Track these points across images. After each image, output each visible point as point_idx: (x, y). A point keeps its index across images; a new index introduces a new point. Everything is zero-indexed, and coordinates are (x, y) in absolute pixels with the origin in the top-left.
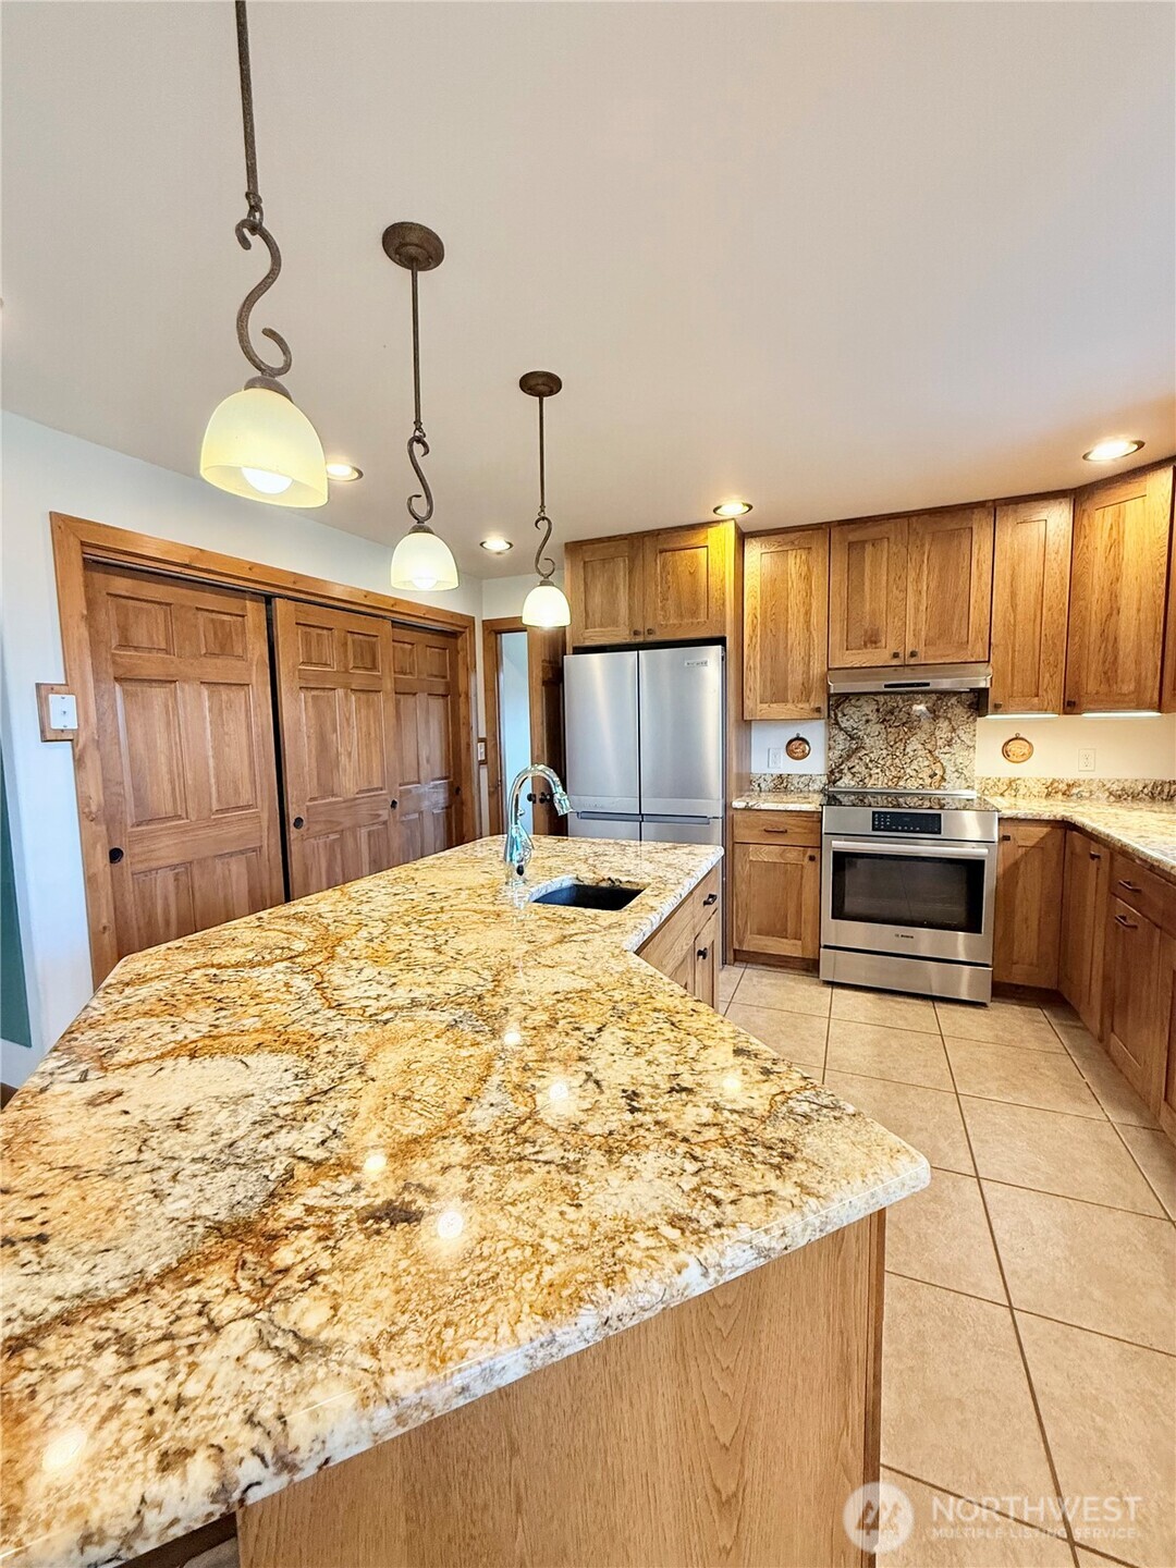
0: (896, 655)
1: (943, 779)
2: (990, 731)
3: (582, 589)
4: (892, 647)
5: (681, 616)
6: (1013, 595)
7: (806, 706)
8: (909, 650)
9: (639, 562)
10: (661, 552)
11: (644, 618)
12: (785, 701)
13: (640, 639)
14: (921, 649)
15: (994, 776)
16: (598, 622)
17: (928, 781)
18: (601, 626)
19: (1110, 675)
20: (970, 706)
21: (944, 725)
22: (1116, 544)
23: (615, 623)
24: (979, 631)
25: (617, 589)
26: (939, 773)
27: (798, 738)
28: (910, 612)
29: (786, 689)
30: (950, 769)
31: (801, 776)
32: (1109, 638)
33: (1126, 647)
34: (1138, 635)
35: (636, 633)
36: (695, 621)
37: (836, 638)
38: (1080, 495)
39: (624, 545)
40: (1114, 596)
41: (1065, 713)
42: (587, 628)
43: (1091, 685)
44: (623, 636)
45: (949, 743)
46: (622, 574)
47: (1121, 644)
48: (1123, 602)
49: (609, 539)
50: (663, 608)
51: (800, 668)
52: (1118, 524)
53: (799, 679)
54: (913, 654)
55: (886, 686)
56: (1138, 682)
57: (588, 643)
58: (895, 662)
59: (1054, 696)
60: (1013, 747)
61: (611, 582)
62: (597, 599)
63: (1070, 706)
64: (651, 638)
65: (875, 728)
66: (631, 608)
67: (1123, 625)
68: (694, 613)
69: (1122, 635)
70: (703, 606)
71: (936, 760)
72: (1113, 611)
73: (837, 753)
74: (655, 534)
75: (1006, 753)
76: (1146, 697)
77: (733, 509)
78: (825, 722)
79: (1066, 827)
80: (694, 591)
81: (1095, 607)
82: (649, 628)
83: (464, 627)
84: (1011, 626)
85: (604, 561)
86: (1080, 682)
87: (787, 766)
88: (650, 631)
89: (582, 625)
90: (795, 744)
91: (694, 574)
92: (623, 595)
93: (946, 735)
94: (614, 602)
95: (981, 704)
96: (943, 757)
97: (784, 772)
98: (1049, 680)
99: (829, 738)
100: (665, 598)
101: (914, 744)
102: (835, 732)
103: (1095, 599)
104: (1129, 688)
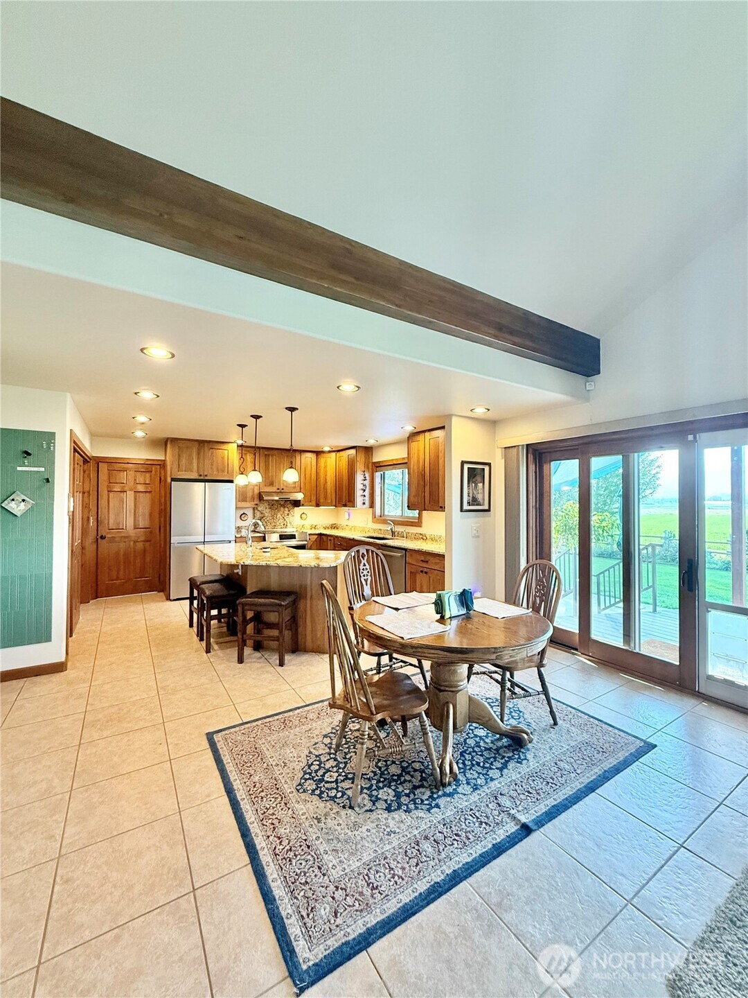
0: (278, 489)
1: (285, 525)
2: (298, 511)
3: (177, 455)
4: (277, 487)
6: (305, 475)
7: (253, 503)
8: (282, 488)
9: (202, 453)
10: (211, 448)
11: (204, 470)
12: (246, 501)
13: (202, 478)
14: (284, 488)
15: (299, 524)
16: (184, 469)
18: (185, 471)
19: (326, 498)
20: (292, 505)
21: (287, 509)
22: (325, 467)
23: (192, 472)
24: (298, 484)
25: (193, 459)
27: (244, 514)
28: (282, 477)
29: (246, 497)
30: (288, 522)
32: (325, 488)
33: (329, 491)
34: (331, 489)
35: (200, 475)
36: (223, 474)
38: (318, 453)
39: (196, 443)
41: (317, 507)
42: (179, 471)
43: (322, 500)
44: (194, 476)
45: (288, 515)
46: (195, 454)
49: (189, 440)
50: (211, 468)
51: (251, 491)
52: (326, 462)
53: (251, 494)
55: (281, 498)
56: (331, 500)
57: (179, 477)
58: (278, 491)
59: (314, 503)
60: (303, 516)
61: (190, 456)
62: (184, 461)
63: (318, 505)
64: (206, 478)
65: (268, 510)
66: (198, 467)
67: (328, 486)
68: (223, 471)
69: (328, 488)
71: (285, 520)
72: (326, 482)
73: (257, 518)
74: (208, 442)
75: (301, 517)
76: (334, 503)
77: (240, 442)
78: (254, 508)
79: (320, 535)
80: (223, 464)
81: (322, 481)
82: (205, 474)
83: (90, 459)
84: (305, 484)
85: (187, 448)
86: (319, 499)
87: (240, 523)
88: (206, 476)
89: (177, 470)
90: (243, 516)
91: (223, 458)
92: (195, 461)
93: (287, 512)
94: (191, 463)
95: (297, 504)
96: (287, 519)
97: (240, 525)
98: (314, 498)
99: (254, 513)
100: (212, 465)
101: (279, 515)
102: (256, 511)
103: (322, 479)
104: (329, 501)
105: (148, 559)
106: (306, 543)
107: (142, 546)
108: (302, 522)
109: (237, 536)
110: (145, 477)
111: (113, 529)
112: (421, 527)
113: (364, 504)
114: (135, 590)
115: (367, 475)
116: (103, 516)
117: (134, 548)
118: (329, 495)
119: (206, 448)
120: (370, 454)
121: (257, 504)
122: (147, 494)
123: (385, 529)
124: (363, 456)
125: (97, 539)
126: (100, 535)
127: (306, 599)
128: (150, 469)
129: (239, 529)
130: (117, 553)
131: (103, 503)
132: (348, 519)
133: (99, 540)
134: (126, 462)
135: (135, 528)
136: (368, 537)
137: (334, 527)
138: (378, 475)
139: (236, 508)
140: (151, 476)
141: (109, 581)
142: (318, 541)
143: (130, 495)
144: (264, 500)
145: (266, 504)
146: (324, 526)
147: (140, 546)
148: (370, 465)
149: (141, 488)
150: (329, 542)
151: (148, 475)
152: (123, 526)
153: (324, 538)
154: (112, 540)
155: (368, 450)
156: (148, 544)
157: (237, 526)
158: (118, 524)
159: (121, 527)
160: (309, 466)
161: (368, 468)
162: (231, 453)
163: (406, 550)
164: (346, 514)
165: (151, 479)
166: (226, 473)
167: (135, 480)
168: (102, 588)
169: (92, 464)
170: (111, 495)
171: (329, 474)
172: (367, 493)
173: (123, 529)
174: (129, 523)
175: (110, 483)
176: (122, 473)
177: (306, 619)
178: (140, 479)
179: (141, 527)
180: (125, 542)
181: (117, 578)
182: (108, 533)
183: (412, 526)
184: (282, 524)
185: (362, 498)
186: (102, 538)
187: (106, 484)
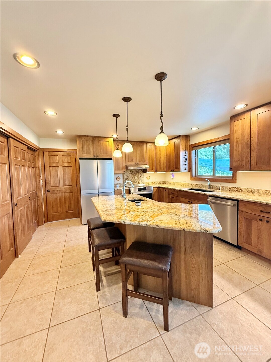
0: (135, 163)
1: (140, 183)
2: (145, 175)
3: (82, 145)
4: (135, 162)
5: (104, 154)
7: (123, 171)
8: (137, 162)
9: (95, 144)
10: (99, 141)
11: (96, 153)
12: (119, 170)
13: (95, 157)
14: (139, 162)
15: (146, 182)
16: (86, 153)
17: (138, 183)
18: (86, 154)
19: (160, 167)
20: (143, 171)
21: (140, 174)
23: (90, 154)
24: (145, 160)
25: (90, 147)
26: (139, 182)
28: (137, 156)
29: (119, 168)
30: (141, 181)
31: (119, 184)
33: (162, 164)
34: (163, 162)
35: (95, 156)
36: (107, 155)
37: (127, 160)
39: (91, 138)
40: (160, 157)
41: (155, 172)
42: (83, 154)
43: (158, 169)
44: (92, 156)
45: (140, 177)
46: (91, 144)
47: (161, 163)
48: (161, 158)
49: (88, 136)
50: (100, 152)
51: (122, 165)
54: (138, 163)
55: (137, 168)
56: (164, 168)
57: (83, 157)
58: (135, 164)
59: (154, 170)
60: (148, 177)
61: (89, 145)
62: (85, 148)
63: (156, 171)
64: (98, 157)
65: (130, 175)
66: (93, 151)
67: (161, 161)
68: (107, 153)
69: (161, 162)
70: (108, 152)
71: (139, 180)
72: (160, 159)
73: (125, 179)
74: (98, 137)
75: (147, 178)
76: (165, 170)
77: (115, 136)
78: (123, 174)
79: (159, 187)
80: (106, 150)
81: (158, 158)
82: (97, 155)
83: (38, 150)
84: (149, 160)
85: (87, 140)
86: (157, 168)
87: (117, 182)
88: (98, 156)
89: (82, 153)
90: (118, 178)
91: (106, 146)
92: (91, 148)
93: (140, 176)
94: (89, 149)
95: (145, 171)
96: (140, 179)
97: (116, 183)
98: (154, 168)
99: (123, 176)
100: (101, 150)
101: (136, 177)
102: (124, 175)
103: (158, 157)
104: (163, 169)
105: (72, 202)
106: (152, 192)
107: (69, 195)
108: (147, 181)
109: (115, 189)
110: (68, 159)
111: (53, 186)
112: (235, 182)
113: (185, 169)
114: (67, 218)
115: (187, 153)
116: (48, 180)
117: (65, 196)
118: (162, 166)
119: (97, 141)
120: (188, 140)
121: (125, 172)
122: (69, 168)
123: (201, 184)
124: (184, 142)
125: (46, 192)
126: (47, 190)
127: (180, 253)
128: (70, 155)
129: (116, 185)
130: (56, 199)
131: (47, 173)
132: (172, 179)
133: (47, 192)
134: (58, 151)
135: (64, 186)
136: (190, 189)
137: (164, 183)
138: (193, 152)
139: (114, 174)
140: (71, 158)
141: (53, 213)
142: (158, 190)
143: (61, 168)
144: (128, 169)
145: (129, 172)
146: (159, 182)
147: (67, 195)
148: (189, 146)
149: (66, 164)
150: (165, 192)
151: (69, 157)
152: (58, 184)
153: (161, 189)
154: (53, 192)
155: (187, 137)
156: (71, 193)
157: (115, 183)
158: (56, 184)
159: (57, 185)
160: (151, 150)
161: (187, 148)
162: (110, 142)
163: (238, 201)
164: (171, 176)
165: (71, 160)
166: (108, 155)
167: (63, 160)
168: (50, 216)
169: (40, 153)
170: (51, 168)
171: (162, 154)
172: (187, 163)
173: (58, 186)
174: (61, 183)
175: (50, 162)
176: (56, 157)
177: (180, 270)
178: (65, 159)
179: (67, 185)
180: (60, 193)
181: (57, 212)
182: (51, 188)
183: (227, 182)
184: (137, 182)
185: (185, 166)
186: (48, 191)
187: (48, 162)
